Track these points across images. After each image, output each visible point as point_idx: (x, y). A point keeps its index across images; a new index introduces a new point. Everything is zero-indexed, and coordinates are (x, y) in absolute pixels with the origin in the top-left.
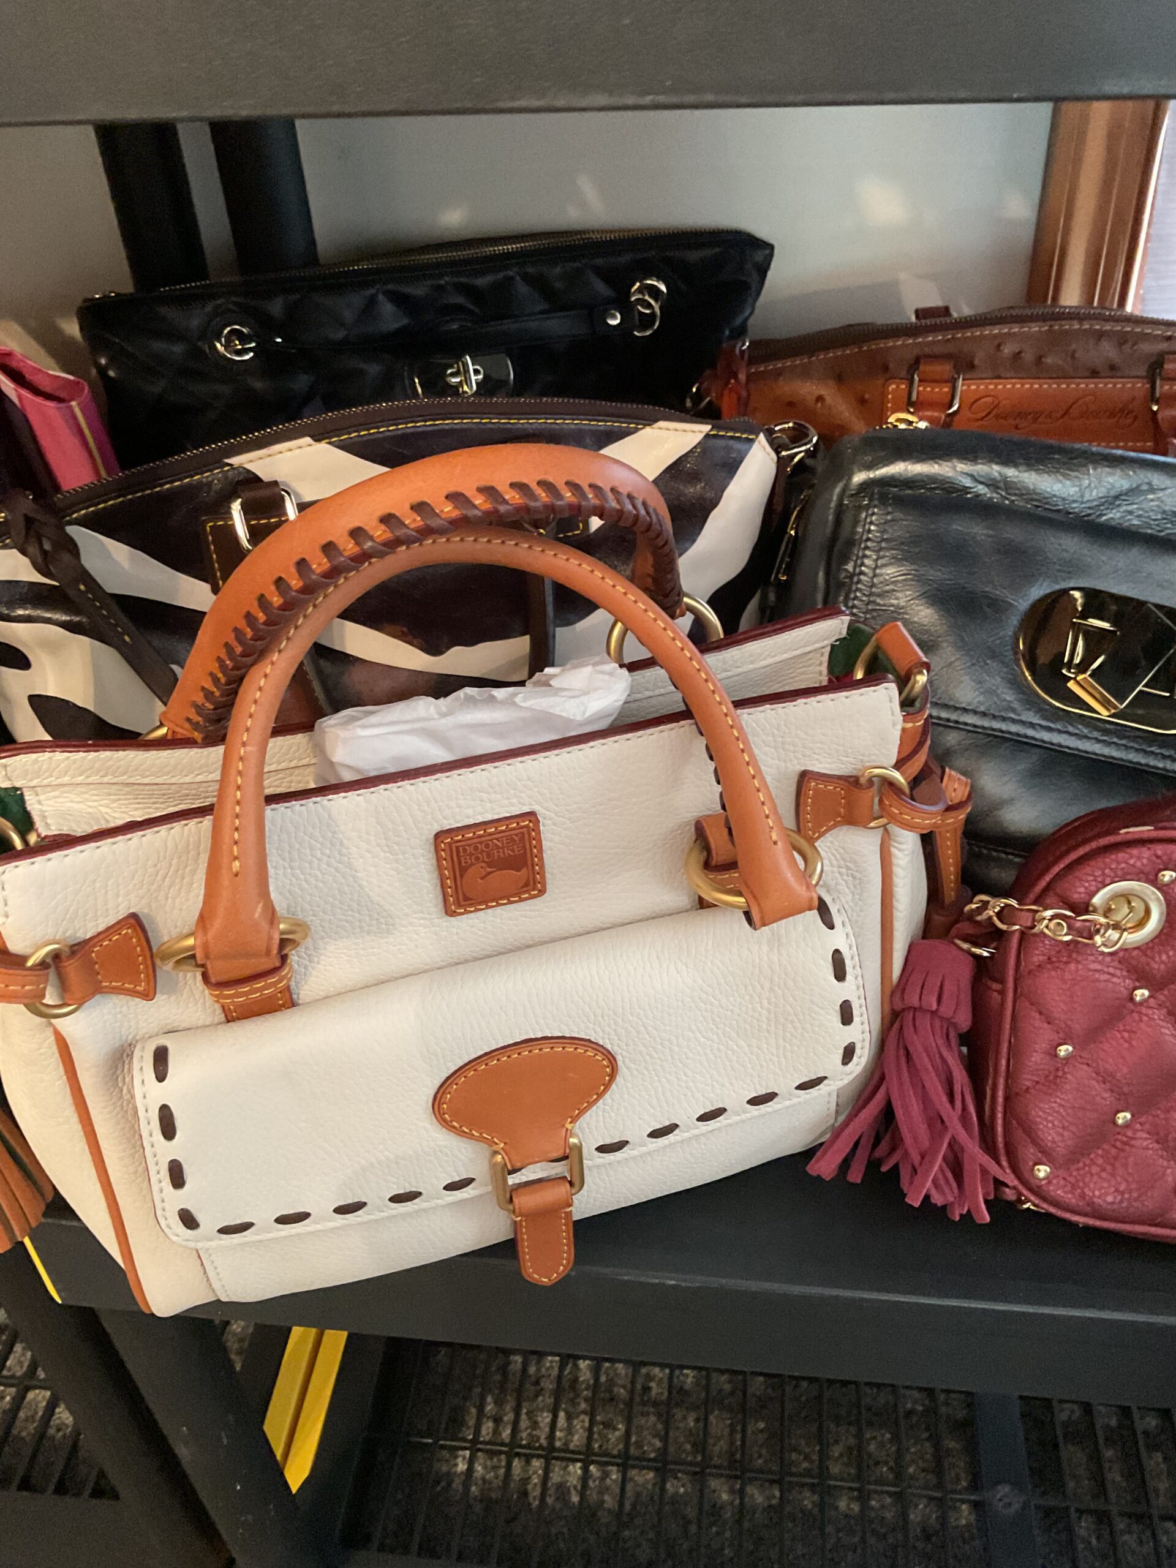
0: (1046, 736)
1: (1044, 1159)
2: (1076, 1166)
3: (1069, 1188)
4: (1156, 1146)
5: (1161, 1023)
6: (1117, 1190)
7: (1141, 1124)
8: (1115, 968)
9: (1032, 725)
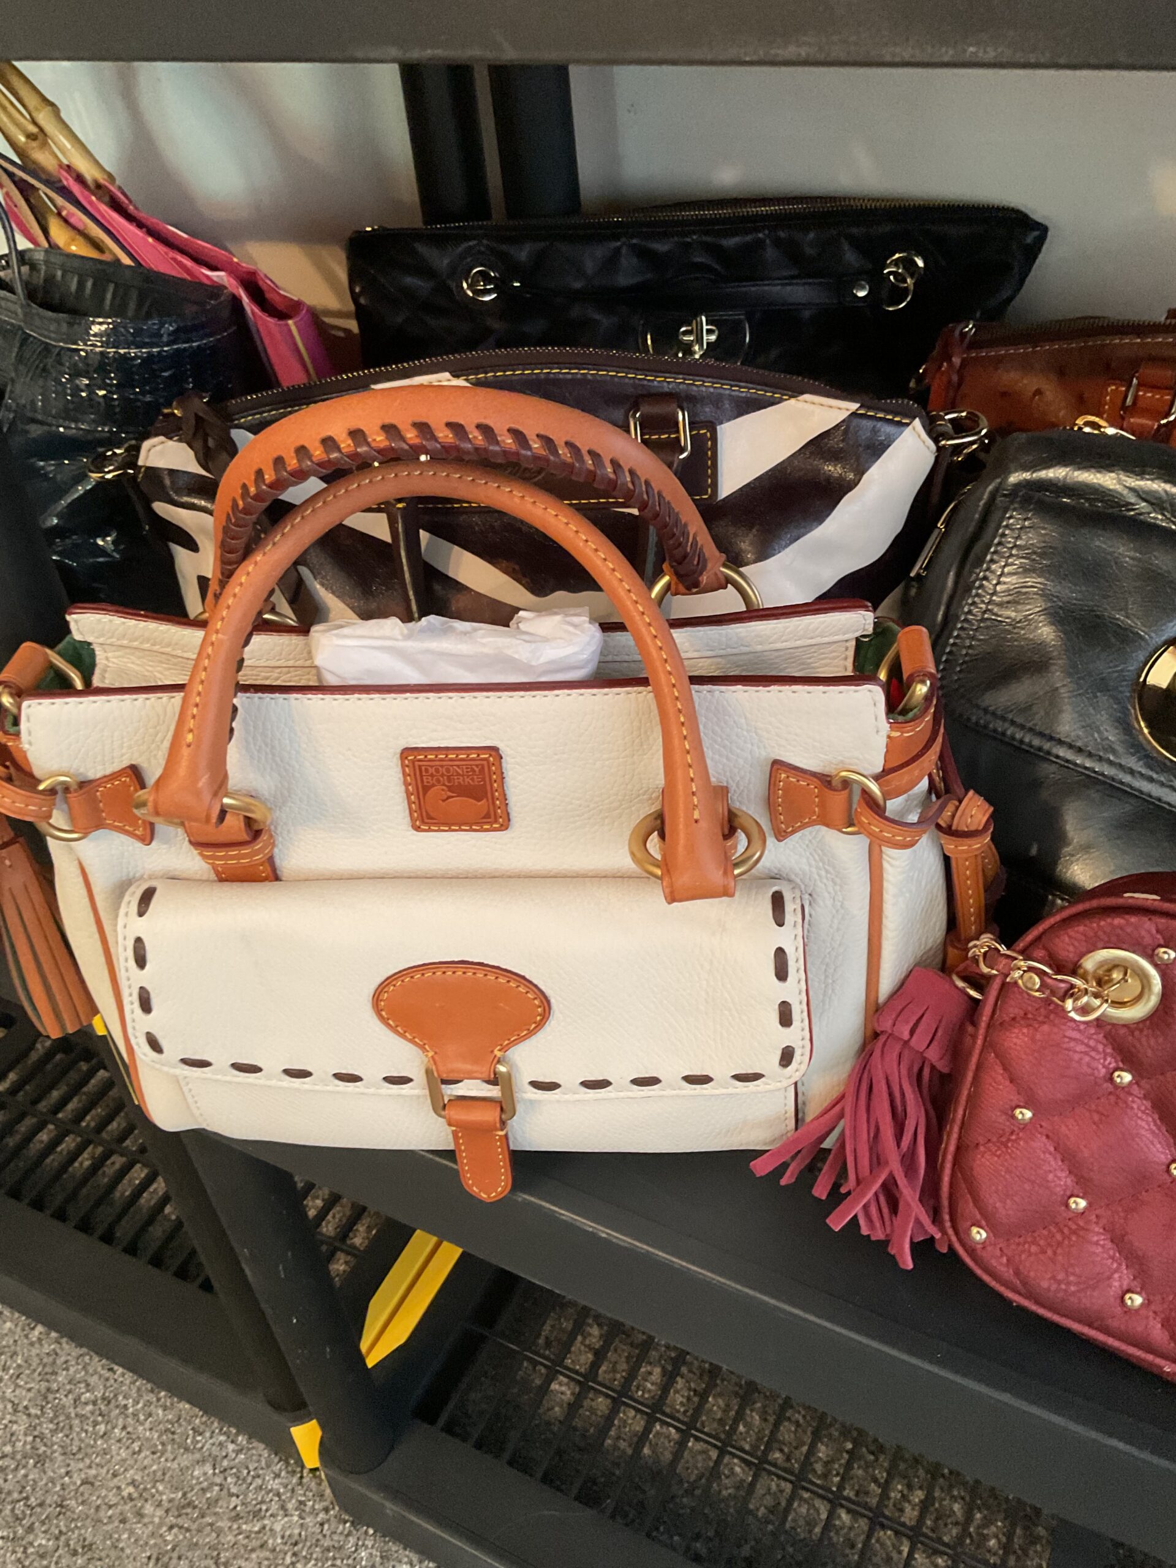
0: (1145, 786)
1: (983, 1223)
2: (1017, 1240)
3: (1004, 1260)
4: (1109, 1245)
5: (1140, 1114)
6: (1054, 1278)
7: (1097, 1216)
8: (1098, 1041)
9: (1132, 772)
